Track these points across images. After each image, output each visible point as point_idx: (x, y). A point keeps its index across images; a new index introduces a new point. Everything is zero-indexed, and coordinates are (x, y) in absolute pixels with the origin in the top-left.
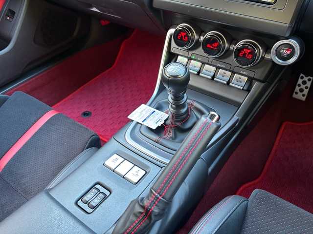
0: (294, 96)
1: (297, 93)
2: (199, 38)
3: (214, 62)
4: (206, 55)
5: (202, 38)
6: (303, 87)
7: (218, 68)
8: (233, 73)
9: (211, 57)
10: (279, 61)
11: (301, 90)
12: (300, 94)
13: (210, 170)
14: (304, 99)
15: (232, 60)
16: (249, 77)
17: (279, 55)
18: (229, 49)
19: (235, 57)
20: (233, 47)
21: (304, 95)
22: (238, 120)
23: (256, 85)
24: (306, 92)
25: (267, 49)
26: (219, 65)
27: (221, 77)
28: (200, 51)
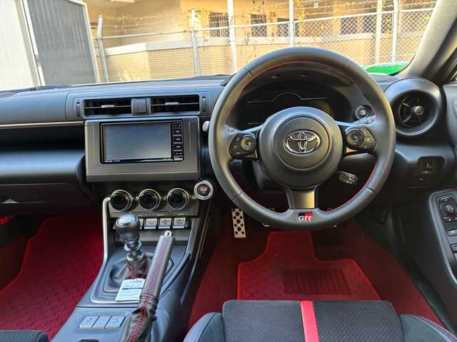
0: (236, 236)
1: (237, 233)
2: (135, 198)
3: (154, 214)
4: (145, 210)
5: (137, 198)
6: (239, 225)
7: (159, 218)
8: (173, 218)
9: (150, 211)
10: (202, 198)
11: (239, 229)
12: (240, 233)
13: (181, 301)
14: (244, 236)
15: (169, 207)
16: (186, 217)
17: (200, 193)
18: (162, 200)
19: (171, 205)
20: (166, 198)
21: (243, 233)
22: (190, 254)
23: (193, 221)
24: (243, 229)
25: (192, 192)
26: (158, 215)
27: (163, 224)
28: (139, 208)
